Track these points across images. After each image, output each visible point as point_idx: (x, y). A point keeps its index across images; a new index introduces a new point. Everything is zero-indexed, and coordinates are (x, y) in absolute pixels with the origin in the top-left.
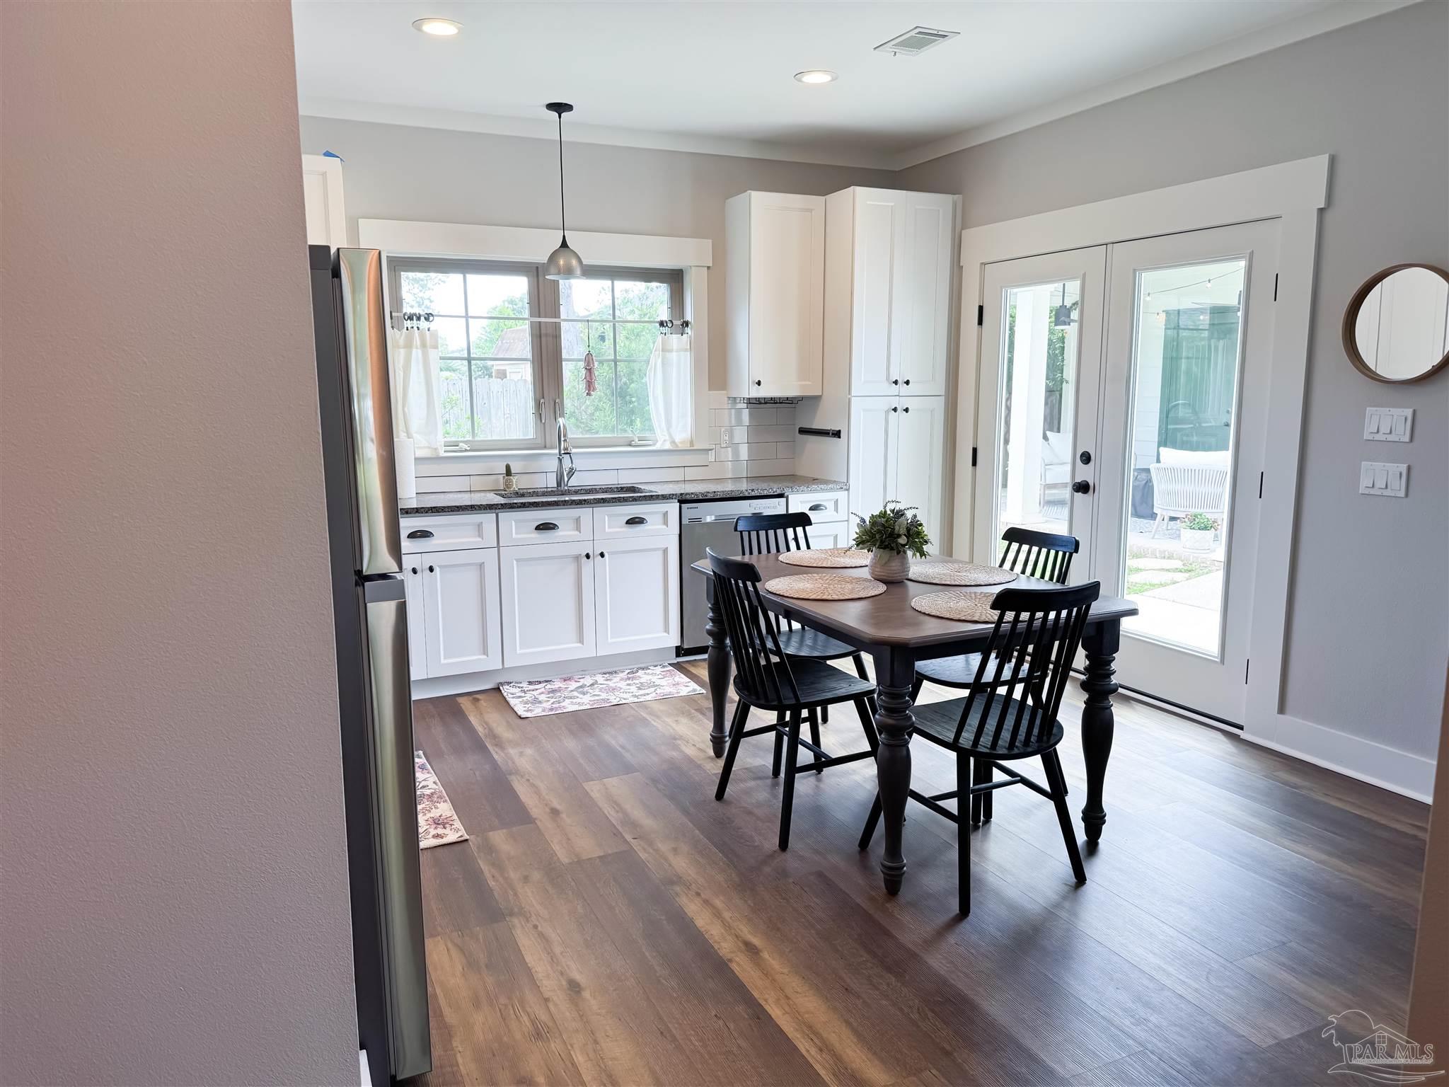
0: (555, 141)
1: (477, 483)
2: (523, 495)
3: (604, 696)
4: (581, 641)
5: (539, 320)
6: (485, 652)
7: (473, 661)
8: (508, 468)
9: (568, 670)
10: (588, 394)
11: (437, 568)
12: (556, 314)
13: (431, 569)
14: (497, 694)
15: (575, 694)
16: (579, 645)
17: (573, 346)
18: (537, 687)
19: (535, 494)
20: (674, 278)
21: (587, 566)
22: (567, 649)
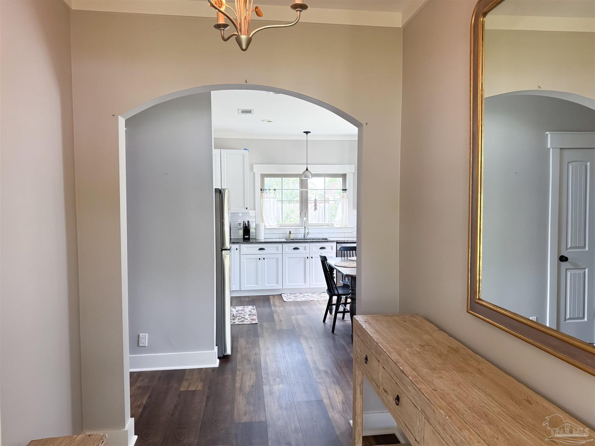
0: (306, 140)
1: (281, 236)
2: (293, 240)
3: (309, 298)
4: (305, 283)
5: (303, 190)
6: (278, 283)
7: (274, 286)
8: (290, 232)
9: (301, 291)
10: (315, 211)
11: (266, 259)
12: (307, 188)
13: (264, 259)
14: (280, 296)
15: (301, 297)
16: (305, 284)
17: (311, 196)
18: (291, 295)
19: (297, 239)
20: (344, 176)
21: (308, 261)
22: (301, 284)
